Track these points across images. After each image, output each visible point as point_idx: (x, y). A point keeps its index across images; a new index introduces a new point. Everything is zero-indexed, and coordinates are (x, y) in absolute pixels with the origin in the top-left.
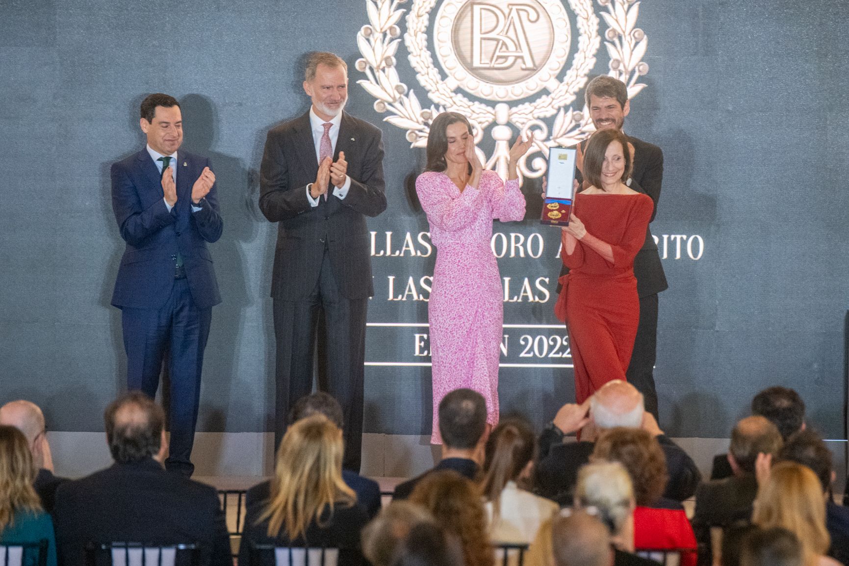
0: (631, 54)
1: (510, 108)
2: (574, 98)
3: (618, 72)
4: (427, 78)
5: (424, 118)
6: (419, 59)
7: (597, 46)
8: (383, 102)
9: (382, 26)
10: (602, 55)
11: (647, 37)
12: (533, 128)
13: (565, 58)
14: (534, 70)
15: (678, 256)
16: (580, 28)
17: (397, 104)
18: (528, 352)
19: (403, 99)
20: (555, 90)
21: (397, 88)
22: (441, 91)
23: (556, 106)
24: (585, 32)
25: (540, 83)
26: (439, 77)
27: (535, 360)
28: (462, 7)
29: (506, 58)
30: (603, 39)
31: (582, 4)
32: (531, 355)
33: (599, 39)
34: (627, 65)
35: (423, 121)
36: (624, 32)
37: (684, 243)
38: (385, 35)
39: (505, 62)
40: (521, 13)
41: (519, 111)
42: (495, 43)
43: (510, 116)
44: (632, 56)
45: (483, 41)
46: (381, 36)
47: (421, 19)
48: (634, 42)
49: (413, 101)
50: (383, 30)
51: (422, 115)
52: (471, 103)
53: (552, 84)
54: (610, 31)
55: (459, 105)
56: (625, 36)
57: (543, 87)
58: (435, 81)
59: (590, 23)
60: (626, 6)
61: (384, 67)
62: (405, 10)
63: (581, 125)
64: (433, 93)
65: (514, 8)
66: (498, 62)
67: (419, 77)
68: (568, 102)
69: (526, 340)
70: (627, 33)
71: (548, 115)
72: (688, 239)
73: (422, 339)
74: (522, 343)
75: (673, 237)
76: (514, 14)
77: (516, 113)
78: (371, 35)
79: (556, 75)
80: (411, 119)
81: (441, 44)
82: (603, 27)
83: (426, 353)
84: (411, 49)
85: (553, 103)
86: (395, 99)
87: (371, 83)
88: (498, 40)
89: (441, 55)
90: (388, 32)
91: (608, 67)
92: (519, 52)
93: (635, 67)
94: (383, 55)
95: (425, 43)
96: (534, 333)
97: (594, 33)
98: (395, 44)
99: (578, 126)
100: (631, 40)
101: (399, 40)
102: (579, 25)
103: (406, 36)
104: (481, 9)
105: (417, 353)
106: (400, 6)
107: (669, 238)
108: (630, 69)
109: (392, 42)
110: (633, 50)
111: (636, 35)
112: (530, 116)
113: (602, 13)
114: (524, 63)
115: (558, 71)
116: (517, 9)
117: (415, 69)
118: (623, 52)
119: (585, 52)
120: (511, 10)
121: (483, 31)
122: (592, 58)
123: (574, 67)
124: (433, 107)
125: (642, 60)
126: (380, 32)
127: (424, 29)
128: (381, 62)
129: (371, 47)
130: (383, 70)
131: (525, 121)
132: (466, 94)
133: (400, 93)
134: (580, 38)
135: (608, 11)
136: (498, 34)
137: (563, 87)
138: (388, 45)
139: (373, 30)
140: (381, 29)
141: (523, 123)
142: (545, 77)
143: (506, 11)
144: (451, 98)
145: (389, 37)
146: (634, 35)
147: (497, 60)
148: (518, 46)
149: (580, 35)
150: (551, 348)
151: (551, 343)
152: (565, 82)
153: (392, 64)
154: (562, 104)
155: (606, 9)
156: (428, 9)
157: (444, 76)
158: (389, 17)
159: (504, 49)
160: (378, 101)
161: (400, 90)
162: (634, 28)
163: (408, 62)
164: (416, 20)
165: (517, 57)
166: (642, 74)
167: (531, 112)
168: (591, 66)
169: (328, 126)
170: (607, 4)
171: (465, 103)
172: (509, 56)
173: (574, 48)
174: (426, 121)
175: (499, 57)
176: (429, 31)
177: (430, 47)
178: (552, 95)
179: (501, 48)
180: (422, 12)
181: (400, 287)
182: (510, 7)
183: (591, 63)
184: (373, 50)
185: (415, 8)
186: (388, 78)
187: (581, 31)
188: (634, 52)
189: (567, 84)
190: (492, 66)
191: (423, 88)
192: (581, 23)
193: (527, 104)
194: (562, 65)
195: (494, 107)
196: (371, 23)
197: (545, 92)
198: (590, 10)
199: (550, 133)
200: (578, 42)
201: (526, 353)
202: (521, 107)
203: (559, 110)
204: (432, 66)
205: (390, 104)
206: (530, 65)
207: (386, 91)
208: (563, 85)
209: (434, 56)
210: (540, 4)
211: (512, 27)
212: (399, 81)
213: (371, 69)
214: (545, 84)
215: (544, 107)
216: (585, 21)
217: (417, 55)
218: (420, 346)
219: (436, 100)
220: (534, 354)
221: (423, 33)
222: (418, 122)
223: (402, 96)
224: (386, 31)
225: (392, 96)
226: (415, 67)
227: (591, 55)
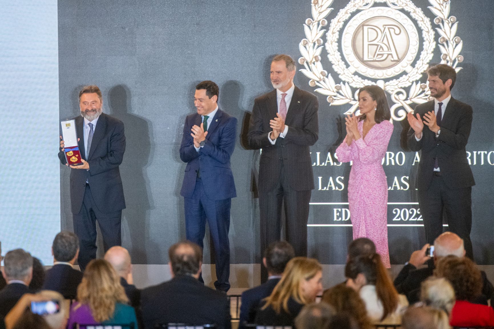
0: (454, 51)
1: (385, 82)
2: (421, 76)
3: (446, 61)
4: (338, 67)
5: (337, 89)
6: (334, 57)
7: (434, 47)
8: (314, 81)
9: (312, 40)
10: (437, 52)
11: (463, 41)
12: (398, 93)
13: (416, 54)
14: (399, 61)
15: (482, 163)
16: (424, 37)
17: (322, 82)
18: (398, 218)
19: (325, 79)
20: (410, 72)
21: (322, 73)
22: (346, 74)
23: (411, 81)
24: (427, 40)
25: (402, 68)
26: (345, 66)
27: (401, 222)
28: (358, 27)
29: (382, 55)
30: (437, 43)
31: (425, 24)
32: (399, 219)
33: (435, 43)
34: (451, 57)
35: (336, 91)
36: (449, 39)
37: (485, 156)
38: (314, 44)
39: (382, 57)
40: (391, 30)
41: (390, 84)
42: (376, 47)
43: (385, 87)
44: (454, 52)
45: (370, 46)
46: (312, 44)
47: (334, 34)
48: (455, 44)
49: (330, 80)
50: (314, 41)
51: (336, 87)
52: (363, 80)
53: (409, 69)
54: (441, 38)
55: (356, 82)
56: (450, 41)
57: (403, 71)
58: (343, 69)
59: (430, 34)
60: (450, 24)
61: (314, 62)
62: (325, 30)
63: (426, 91)
64: (342, 75)
65: (387, 27)
66: (378, 57)
67: (333, 66)
68: (418, 78)
69: (396, 211)
70: (451, 39)
71: (407, 86)
72: (488, 153)
73: (338, 211)
74: (394, 213)
75: (479, 152)
76: (387, 30)
77: (388, 85)
78: (307, 44)
79: (411, 64)
80: (330, 90)
81: (346, 48)
82: (437, 36)
83: (340, 219)
84: (329, 51)
85: (409, 79)
86: (320, 79)
87: (307, 71)
88: (378, 45)
89: (346, 54)
90: (316, 42)
91: (440, 58)
92: (390, 51)
93: (456, 58)
94: (313, 55)
95: (337, 48)
96: (401, 207)
97: (432, 40)
98: (320, 48)
99: (423, 91)
100: (453, 43)
101: (323, 47)
102: (424, 36)
103: (326, 44)
104: (368, 28)
105: (335, 219)
106: (323, 28)
107: (477, 153)
108: (453, 59)
109: (319, 48)
110: (454, 49)
111: (456, 40)
112: (396, 87)
113: (437, 29)
114: (393, 57)
115: (412, 62)
116: (388, 28)
117: (332, 62)
118: (449, 50)
119: (427, 50)
120: (385, 28)
121: (369, 40)
122: (431, 53)
123: (421, 59)
124: (342, 83)
125: (460, 54)
126: (312, 43)
127: (336, 40)
128: (313, 59)
129: (307, 50)
130: (314, 63)
131: (394, 89)
132: (360, 76)
133: (324, 76)
134: (424, 43)
135: (440, 28)
136: (378, 42)
137: (415, 70)
138: (316, 49)
139: (308, 42)
140: (313, 41)
141: (392, 91)
142: (405, 65)
143: (382, 29)
144: (352, 77)
145: (317, 45)
146: (455, 40)
147: (377, 56)
148: (389, 48)
149: (424, 41)
150: (410, 215)
151: (411, 213)
152: (416, 68)
153: (319, 60)
154: (414, 80)
155: (439, 26)
156: (338, 29)
157: (348, 66)
158: (317, 34)
159: (381, 50)
160: (311, 80)
161: (323, 74)
162: (455, 36)
163: (328, 59)
164: (332, 36)
165: (389, 55)
166: (460, 62)
167: (397, 85)
168: (431, 58)
169: (284, 95)
170: (439, 23)
171: (360, 80)
172: (384, 54)
173: (421, 49)
174: (338, 91)
175: (378, 55)
176: (339, 41)
177: (340, 50)
178: (409, 75)
179: (380, 49)
180: (335, 31)
181: (325, 183)
182: (384, 27)
183: (431, 56)
184: (308, 52)
185: (331, 29)
186: (317, 68)
187: (425, 39)
188: (455, 50)
189: (417, 68)
190: (374, 59)
191: (336, 73)
192: (424, 34)
193: (395, 80)
194: (414, 58)
195: (376, 82)
196: (307, 38)
197: (405, 73)
198: (430, 27)
199: (408, 96)
200: (423, 45)
201: (396, 218)
202: (391, 81)
203: (413, 83)
204: (341, 60)
205: (318, 82)
206: (396, 58)
207: (315, 75)
208: (415, 69)
209: (342, 55)
210: (401, 24)
211: (385, 38)
212: (322, 69)
213: (307, 63)
214: (404, 69)
215: (404, 81)
216: (427, 33)
217: (333, 55)
218: (337, 215)
219: (343, 79)
220: (401, 219)
221: (336, 42)
222: (333, 92)
223: (325, 77)
224: (315, 42)
225: (319, 77)
226: (331, 61)
227: (430, 52)
